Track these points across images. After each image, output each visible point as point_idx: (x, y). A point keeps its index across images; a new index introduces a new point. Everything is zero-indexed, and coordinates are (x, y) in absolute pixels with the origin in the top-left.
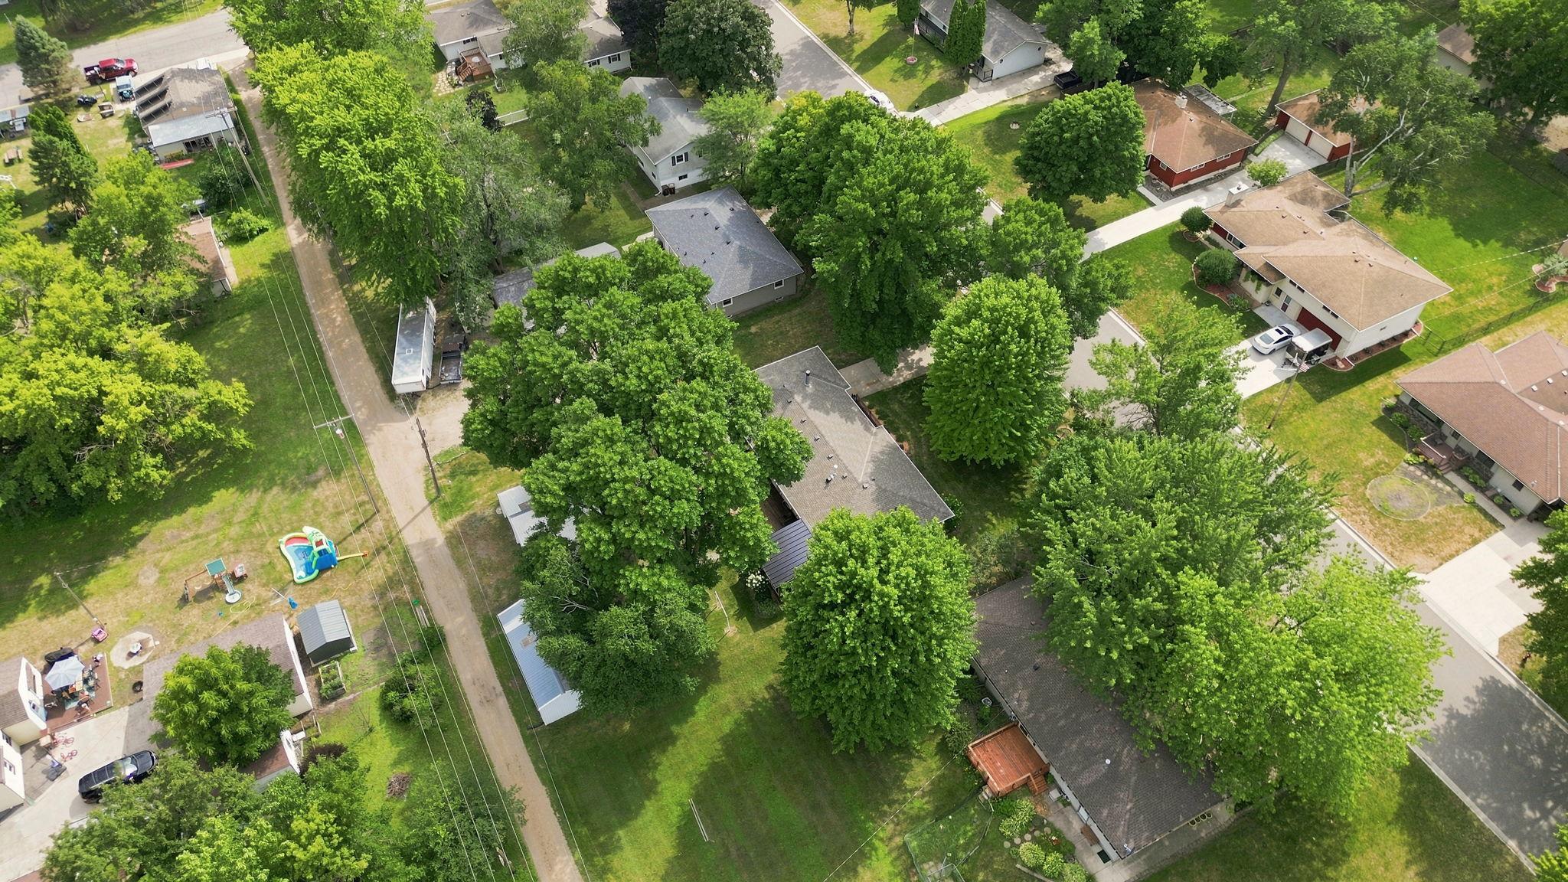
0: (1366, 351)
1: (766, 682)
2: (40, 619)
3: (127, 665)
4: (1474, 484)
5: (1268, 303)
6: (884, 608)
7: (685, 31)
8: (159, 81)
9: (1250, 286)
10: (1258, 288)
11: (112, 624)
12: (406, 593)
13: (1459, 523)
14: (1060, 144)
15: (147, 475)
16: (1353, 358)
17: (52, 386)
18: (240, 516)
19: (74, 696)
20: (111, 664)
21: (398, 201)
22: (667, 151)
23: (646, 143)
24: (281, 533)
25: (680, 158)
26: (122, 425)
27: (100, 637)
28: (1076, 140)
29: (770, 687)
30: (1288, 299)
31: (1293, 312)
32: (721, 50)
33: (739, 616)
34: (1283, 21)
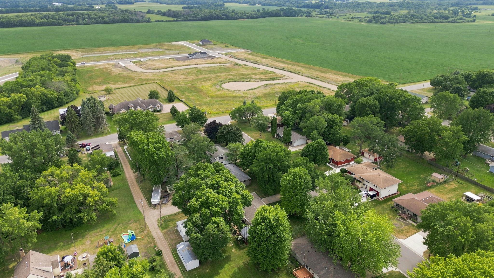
0: (386, 197)
1: (242, 261)
2: (60, 251)
3: (82, 260)
4: (414, 222)
5: (362, 187)
6: (270, 222)
7: (223, 132)
8: (98, 146)
9: (357, 184)
10: (359, 184)
11: (79, 252)
12: (153, 245)
13: (411, 229)
14: (308, 152)
15: (93, 217)
16: (383, 198)
17: (80, 190)
18: (112, 230)
19: (68, 265)
20: (78, 260)
21: (160, 156)
22: (219, 156)
23: (214, 153)
24: (122, 233)
25: (221, 158)
26: (92, 200)
27: (76, 254)
28: (312, 151)
29: (244, 263)
30: (366, 186)
31: (368, 188)
32: (231, 136)
33: (235, 248)
34: (357, 130)
